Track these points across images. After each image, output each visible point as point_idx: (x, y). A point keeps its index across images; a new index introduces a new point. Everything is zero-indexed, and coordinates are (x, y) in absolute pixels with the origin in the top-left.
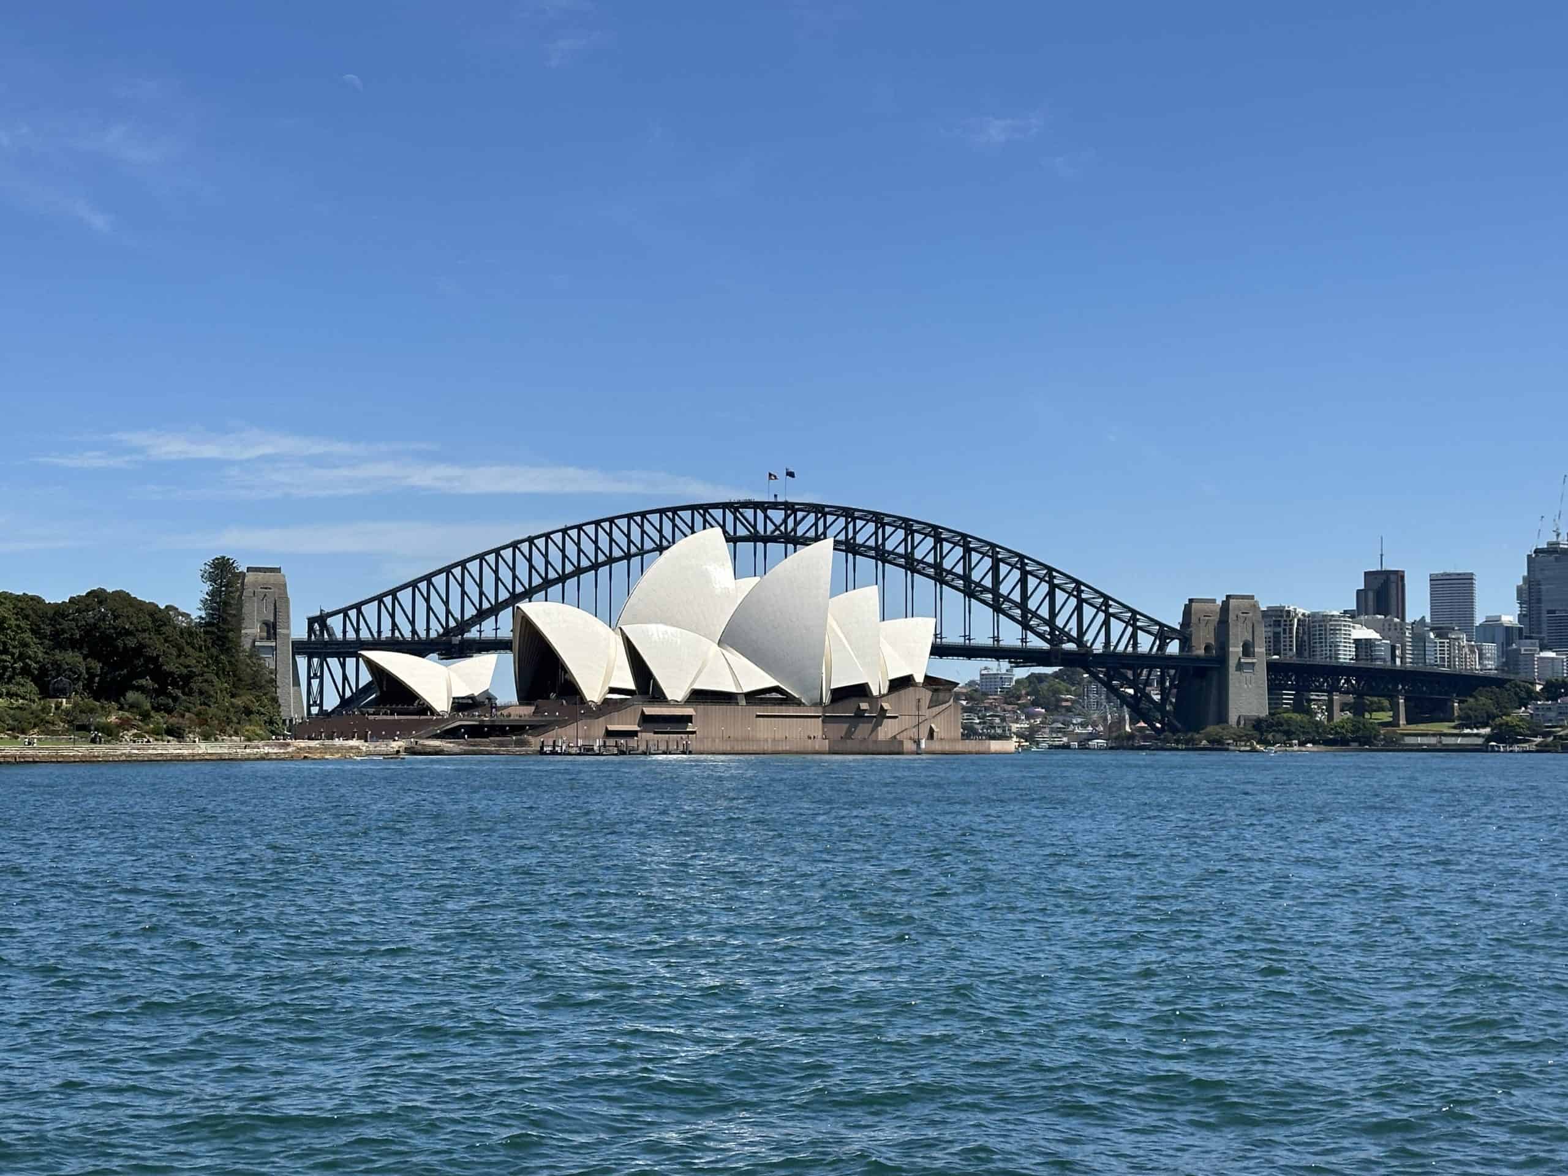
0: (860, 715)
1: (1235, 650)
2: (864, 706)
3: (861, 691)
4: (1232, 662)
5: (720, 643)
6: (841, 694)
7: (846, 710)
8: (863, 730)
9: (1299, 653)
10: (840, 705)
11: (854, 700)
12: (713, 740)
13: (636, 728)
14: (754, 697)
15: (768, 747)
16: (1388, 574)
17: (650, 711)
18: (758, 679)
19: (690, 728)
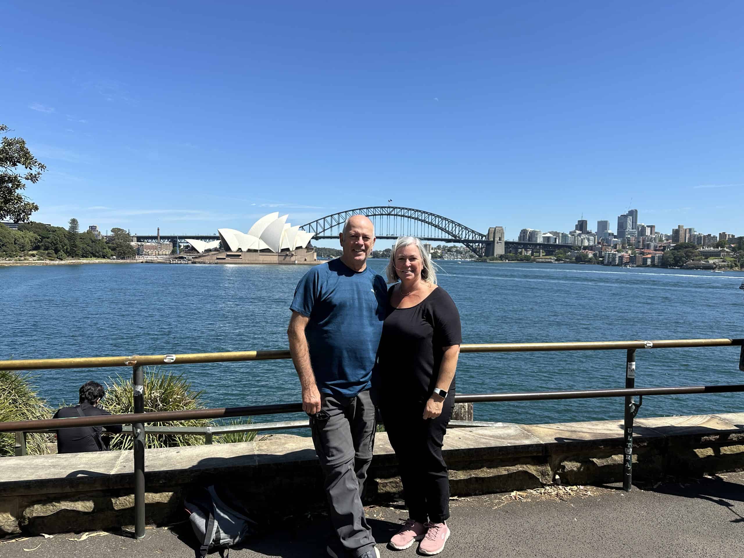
0: (287, 255)
1: (497, 239)
2: (288, 253)
3: (288, 249)
4: (496, 242)
5: (260, 238)
6: (283, 250)
7: (284, 253)
8: (288, 258)
9: (529, 240)
10: (282, 253)
11: (285, 252)
12: (245, 260)
13: (225, 257)
14: (262, 251)
15: (261, 262)
16: (583, 221)
17: (228, 253)
18: (264, 246)
19: (240, 257)
